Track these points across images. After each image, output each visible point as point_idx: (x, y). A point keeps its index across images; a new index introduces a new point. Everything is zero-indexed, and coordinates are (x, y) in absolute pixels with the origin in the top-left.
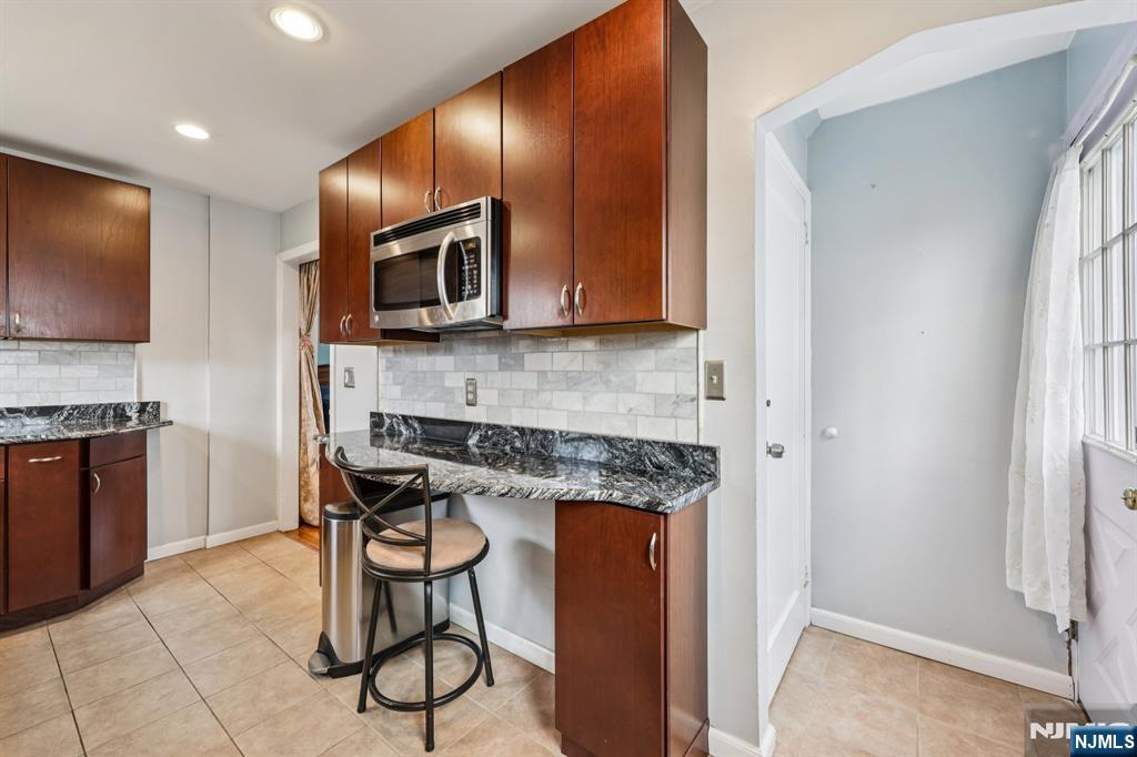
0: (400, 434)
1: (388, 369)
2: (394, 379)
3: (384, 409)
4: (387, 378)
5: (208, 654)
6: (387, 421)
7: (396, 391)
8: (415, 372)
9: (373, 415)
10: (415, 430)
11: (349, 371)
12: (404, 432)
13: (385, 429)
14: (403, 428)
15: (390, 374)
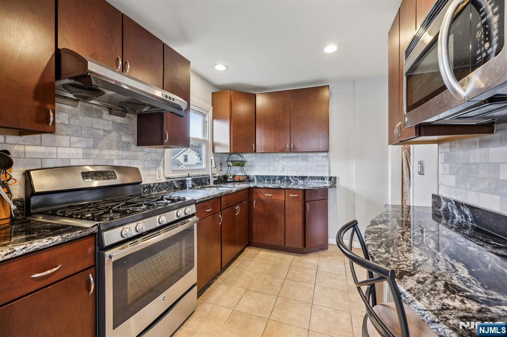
0: (454, 217)
1: (446, 161)
2: (450, 169)
3: (443, 193)
4: (444, 168)
5: (324, 305)
6: (444, 204)
7: (451, 180)
8: (468, 164)
9: (434, 196)
10: (466, 217)
11: (421, 163)
12: (457, 216)
13: (441, 209)
14: (455, 212)
15: (447, 166)
